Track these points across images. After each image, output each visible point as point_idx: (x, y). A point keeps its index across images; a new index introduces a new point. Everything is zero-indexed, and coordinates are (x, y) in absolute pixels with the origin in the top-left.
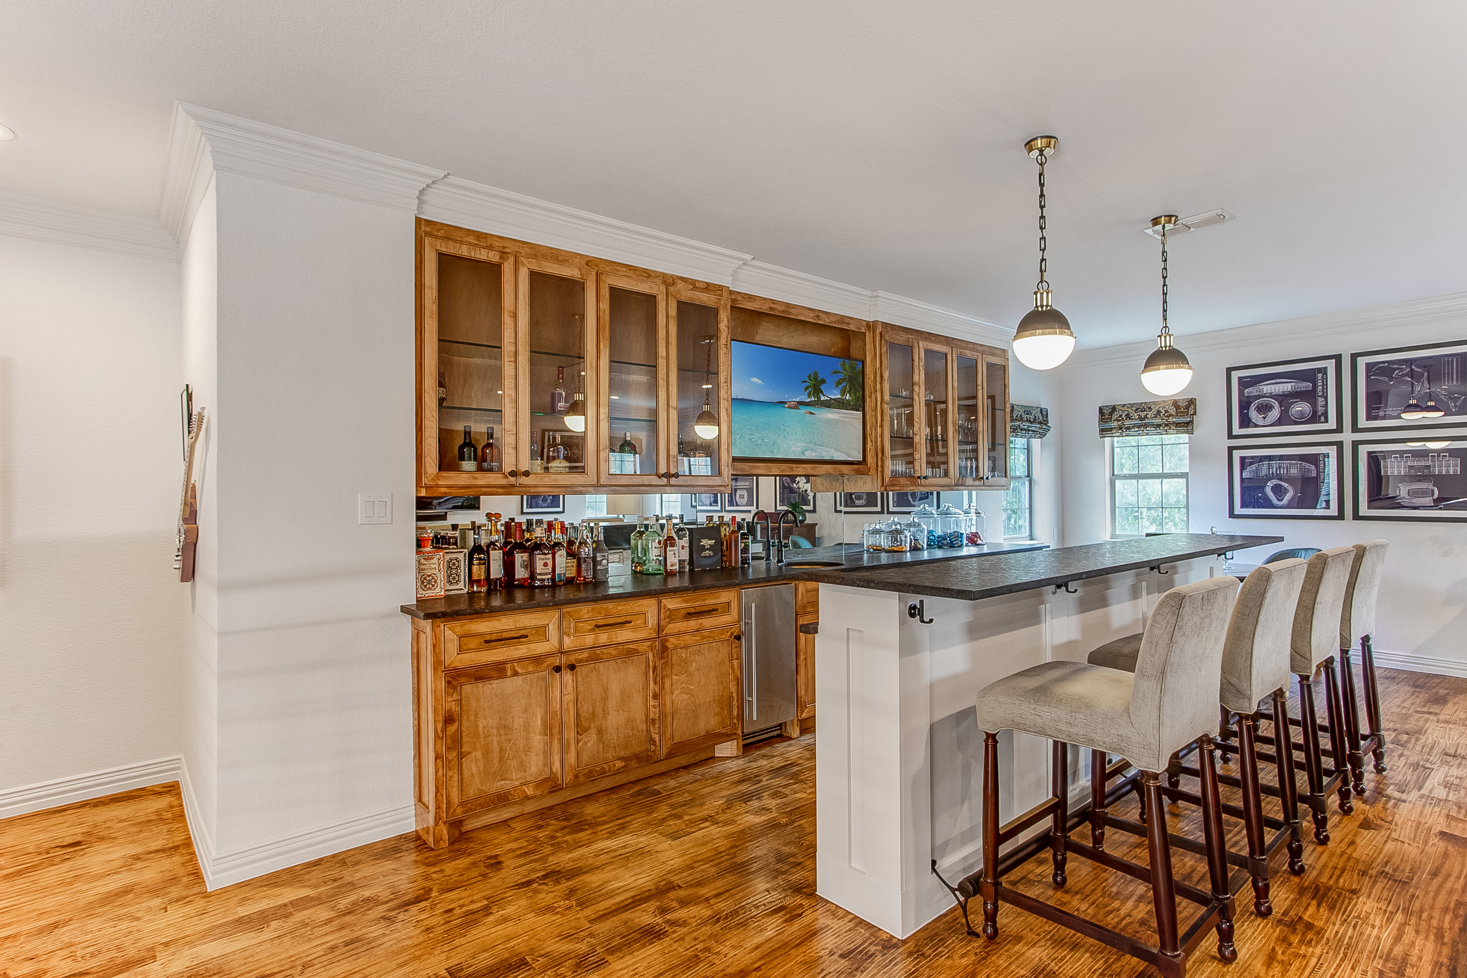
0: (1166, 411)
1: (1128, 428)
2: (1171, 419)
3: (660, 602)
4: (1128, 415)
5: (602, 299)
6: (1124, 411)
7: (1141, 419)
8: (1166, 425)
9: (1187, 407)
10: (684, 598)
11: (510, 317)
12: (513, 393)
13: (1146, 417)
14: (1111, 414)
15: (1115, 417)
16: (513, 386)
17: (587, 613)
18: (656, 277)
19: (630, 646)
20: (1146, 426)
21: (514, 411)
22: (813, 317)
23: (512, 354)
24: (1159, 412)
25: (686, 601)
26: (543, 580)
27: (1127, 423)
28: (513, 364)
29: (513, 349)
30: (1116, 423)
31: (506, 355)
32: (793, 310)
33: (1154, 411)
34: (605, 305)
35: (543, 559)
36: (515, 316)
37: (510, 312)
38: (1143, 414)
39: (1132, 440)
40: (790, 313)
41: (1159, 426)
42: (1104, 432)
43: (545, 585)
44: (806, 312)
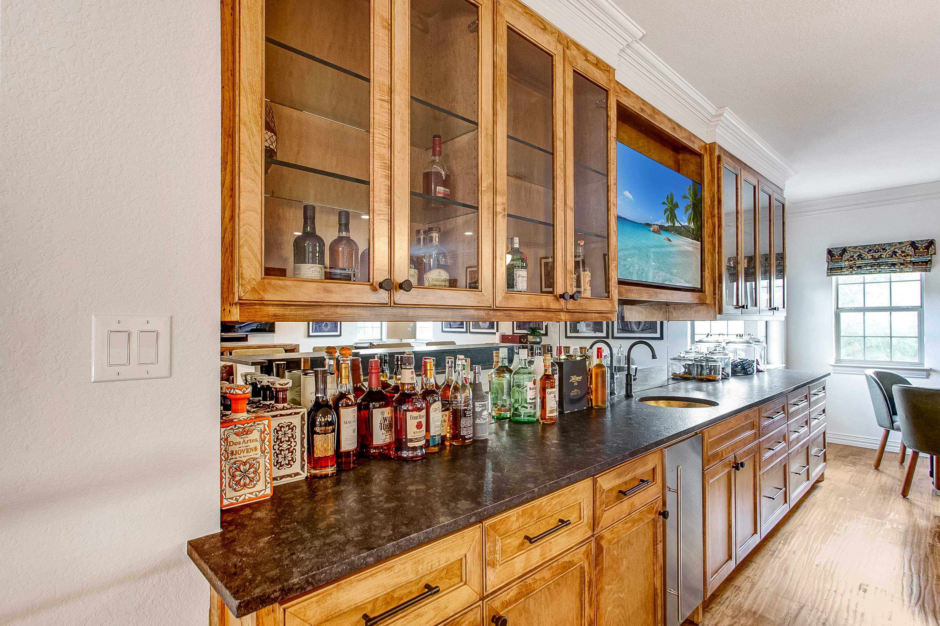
0: (902, 252)
1: (859, 267)
2: (909, 259)
3: (595, 483)
4: (860, 256)
5: (499, 39)
6: (855, 252)
7: (874, 258)
8: (902, 264)
9: (927, 248)
10: (619, 471)
11: (384, 27)
12: (386, 152)
13: (880, 257)
14: (841, 255)
15: (846, 256)
16: (386, 141)
17: (517, 520)
18: (552, 33)
19: (566, 559)
20: (879, 265)
21: (387, 182)
22: (670, 129)
23: (386, 89)
24: (895, 253)
25: (619, 475)
26: (414, 449)
27: (859, 263)
28: (387, 105)
29: (387, 81)
30: (847, 263)
31: (377, 88)
32: (657, 116)
33: (889, 251)
34: (502, 50)
35: (416, 418)
36: (390, 28)
37: (382, 18)
38: (877, 255)
39: (858, 278)
40: (655, 119)
41: (894, 265)
42: (831, 271)
43: (417, 457)
44: (666, 121)
